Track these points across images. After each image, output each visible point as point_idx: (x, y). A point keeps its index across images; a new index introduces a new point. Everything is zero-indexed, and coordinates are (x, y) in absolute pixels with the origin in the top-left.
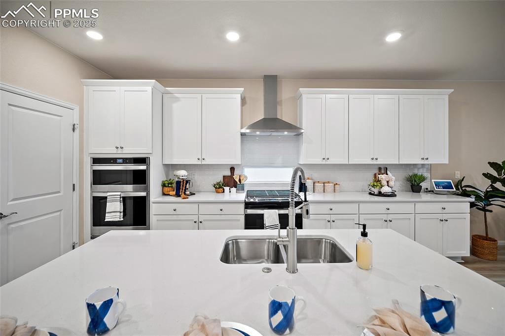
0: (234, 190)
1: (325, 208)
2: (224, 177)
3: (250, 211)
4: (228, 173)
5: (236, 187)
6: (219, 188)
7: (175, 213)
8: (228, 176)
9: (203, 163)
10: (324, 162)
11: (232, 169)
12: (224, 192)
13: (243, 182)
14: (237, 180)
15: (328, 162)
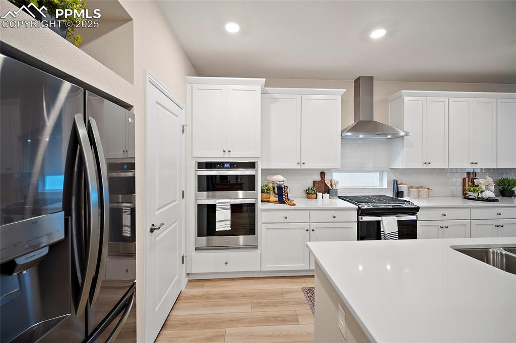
0: (326, 195)
1: (437, 214)
2: (314, 182)
3: (366, 218)
4: (318, 178)
5: (328, 193)
6: (310, 194)
7: (285, 221)
8: (319, 181)
9: (302, 168)
10: (425, 167)
11: (323, 174)
12: (316, 198)
13: (334, 187)
14: (329, 185)
15: (429, 167)
